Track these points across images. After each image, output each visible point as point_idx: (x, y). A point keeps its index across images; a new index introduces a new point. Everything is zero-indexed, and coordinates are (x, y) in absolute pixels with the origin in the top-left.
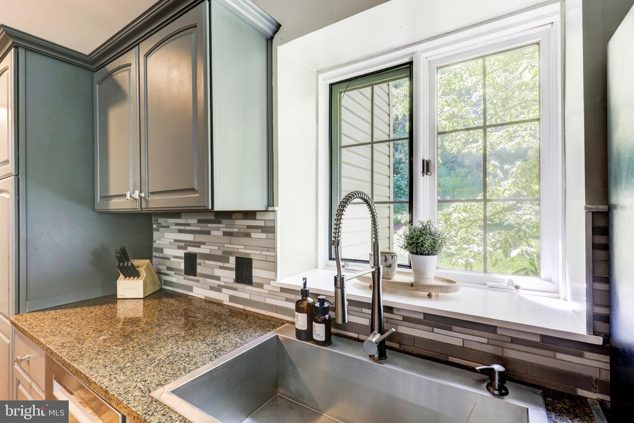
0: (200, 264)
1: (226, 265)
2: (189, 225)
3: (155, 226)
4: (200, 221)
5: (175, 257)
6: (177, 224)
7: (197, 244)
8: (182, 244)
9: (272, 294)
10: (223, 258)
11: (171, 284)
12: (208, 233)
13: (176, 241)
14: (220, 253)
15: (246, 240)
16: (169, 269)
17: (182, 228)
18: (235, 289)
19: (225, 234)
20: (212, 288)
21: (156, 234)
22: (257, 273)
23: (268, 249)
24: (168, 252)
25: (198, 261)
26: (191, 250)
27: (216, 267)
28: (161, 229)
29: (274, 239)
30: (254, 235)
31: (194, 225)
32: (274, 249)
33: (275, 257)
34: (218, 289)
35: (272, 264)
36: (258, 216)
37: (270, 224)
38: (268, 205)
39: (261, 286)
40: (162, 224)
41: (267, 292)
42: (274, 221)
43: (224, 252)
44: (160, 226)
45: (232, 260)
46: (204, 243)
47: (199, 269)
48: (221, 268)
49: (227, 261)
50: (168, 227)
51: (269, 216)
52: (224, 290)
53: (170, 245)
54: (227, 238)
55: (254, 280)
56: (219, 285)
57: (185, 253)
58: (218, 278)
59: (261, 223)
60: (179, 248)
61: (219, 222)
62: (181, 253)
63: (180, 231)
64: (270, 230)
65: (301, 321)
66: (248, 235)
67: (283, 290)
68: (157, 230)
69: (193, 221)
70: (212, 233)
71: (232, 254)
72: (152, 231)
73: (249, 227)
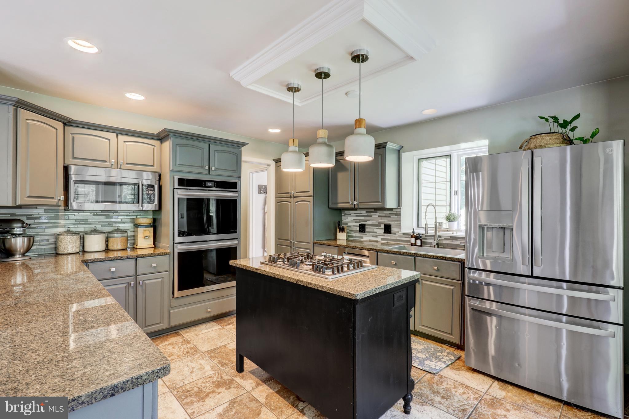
0: (367, 228)
1: (379, 227)
2: (361, 213)
3: (343, 214)
4: (367, 212)
5: (354, 226)
6: (355, 213)
7: (366, 221)
8: (358, 221)
9: (399, 236)
10: (379, 225)
11: (352, 236)
12: (371, 216)
13: (354, 220)
14: (376, 223)
15: (389, 218)
16: (350, 231)
17: (358, 215)
18: (384, 236)
19: (379, 216)
20: (373, 236)
21: (343, 217)
22: (393, 229)
23: (398, 221)
24: (349, 224)
25: (366, 227)
26: (363, 223)
27: (375, 228)
28: (346, 215)
29: (400, 218)
30: (391, 217)
31: (364, 214)
32: (400, 221)
33: (401, 224)
34: (376, 236)
35: (399, 226)
36: (394, 210)
37: (399, 213)
38: (398, 206)
39: (395, 234)
40: (347, 213)
41: (397, 235)
42: (400, 211)
43: (378, 223)
44: (346, 214)
45: (383, 226)
46: (369, 220)
47: (367, 230)
48: (377, 229)
50: (351, 214)
51: (398, 210)
52: (378, 237)
53: (351, 221)
54: (380, 218)
55: (392, 232)
56: (376, 235)
57: (360, 224)
58: (376, 232)
59: (395, 213)
60: (356, 222)
61: (377, 212)
62: (358, 224)
63: (356, 216)
64: (399, 215)
65: (413, 241)
66: (389, 217)
67: (404, 234)
68: (344, 216)
69: (364, 212)
70: (373, 216)
71: (382, 223)
72: (341, 216)
73: (390, 214)
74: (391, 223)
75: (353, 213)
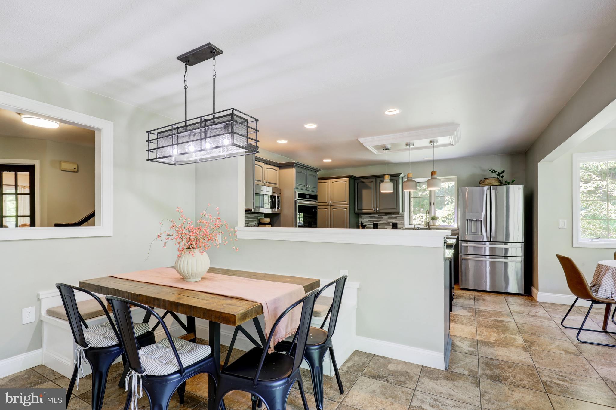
0: (379, 226)
1: (389, 225)
2: (375, 216)
3: (359, 217)
4: (379, 215)
5: (369, 225)
6: (369, 216)
7: (379, 221)
8: (372, 221)
12: (383, 218)
13: (369, 221)
14: (387, 222)
15: (395, 219)
19: (388, 218)
21: (360, 219)
23: (402, 221)
24: (365, 224)
26: (375, 222)
27: (386, 226)
28: (362, 218)
29: (404, 219)
30: (397, 218)
33: (404, 222)
35: (403, 224)
38: (403, 212)
45: (391, 224)
46: (381, 221)
47: (379, 227)
49: (390, 224)
50: (366, 217)
51: (403, 214)
53: (367, 222)
54: (389, 219)
55: (398, 227)
58: (386, 228)
59: (400, 215)
61: (387, 216)
62: (372, 224)
63: (371, 218)
64: (402, 217)
69: (377, 216)
70: (384, 218)
71: (391, 222)
72: (358, 218)
73: (396, 216)
74: (398, 222)
75: (368, 216)
